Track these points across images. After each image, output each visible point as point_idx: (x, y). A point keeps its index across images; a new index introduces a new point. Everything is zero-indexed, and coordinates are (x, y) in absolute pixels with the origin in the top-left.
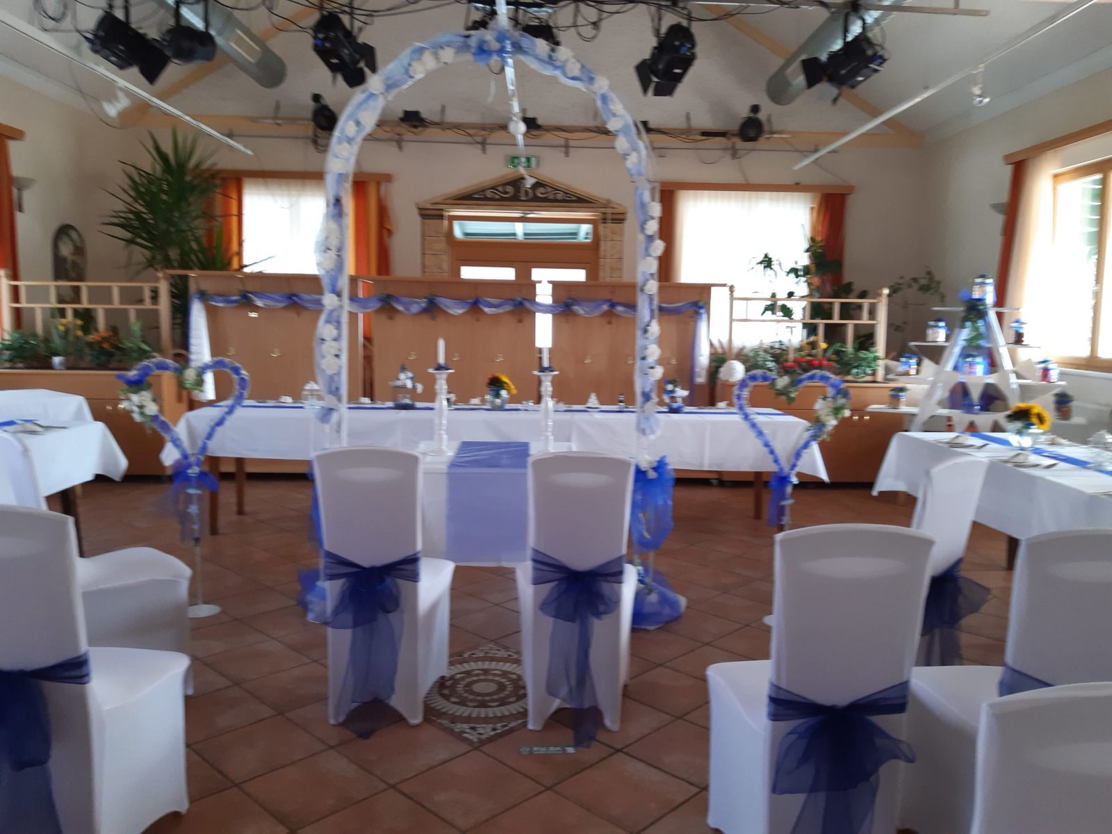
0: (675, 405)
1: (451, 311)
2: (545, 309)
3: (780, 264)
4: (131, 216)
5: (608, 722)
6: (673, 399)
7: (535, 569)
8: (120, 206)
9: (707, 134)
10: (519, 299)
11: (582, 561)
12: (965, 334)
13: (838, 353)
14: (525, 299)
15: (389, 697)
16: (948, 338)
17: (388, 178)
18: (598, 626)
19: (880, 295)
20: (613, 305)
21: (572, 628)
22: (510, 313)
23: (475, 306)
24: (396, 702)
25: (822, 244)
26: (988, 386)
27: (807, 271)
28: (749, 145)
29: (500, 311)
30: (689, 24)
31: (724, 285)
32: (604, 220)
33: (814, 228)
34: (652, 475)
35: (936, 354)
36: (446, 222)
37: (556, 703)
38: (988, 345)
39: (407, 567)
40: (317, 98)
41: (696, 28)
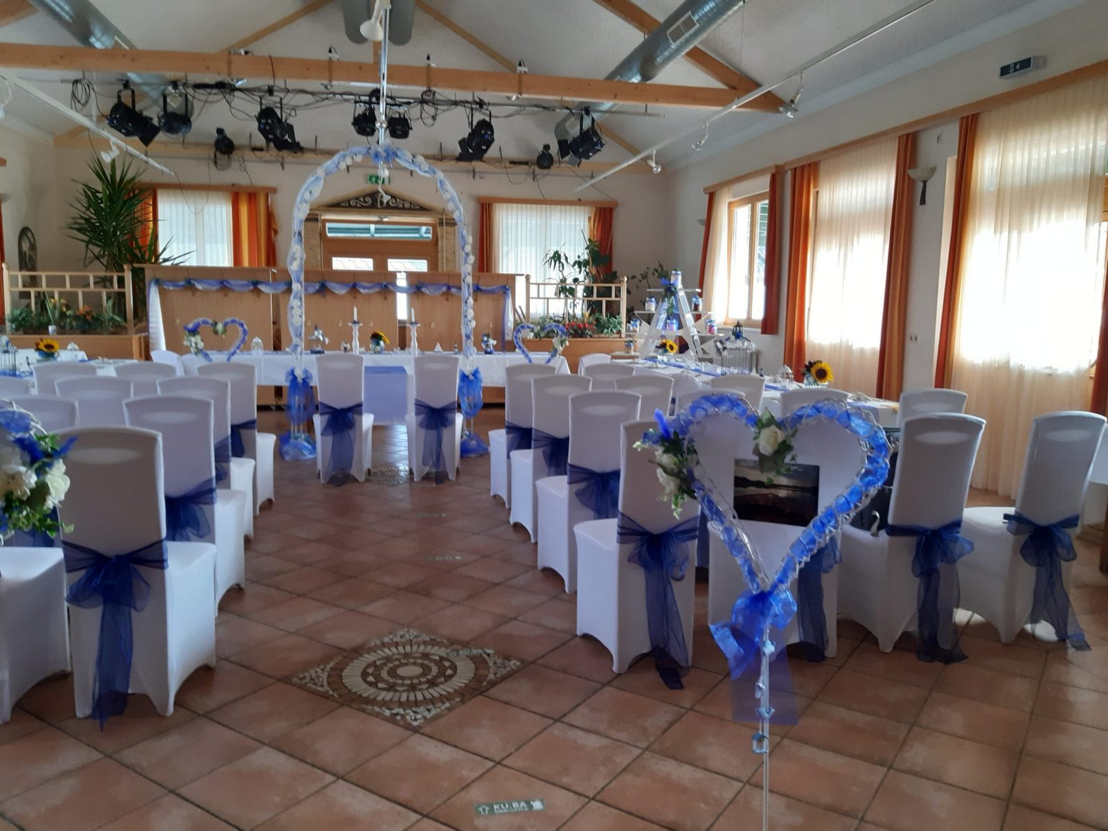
0: (489, 350)
1: (336, 292)
2: (402, 290)
3: (566, 259)
4: (83, 221)
5: (450, 477)
6: (487, 346)
7: (416, 408)
8: (75, 213)
9: (513, 163)
10: (385, 283)
11: (437, 404)
12: (666, 305)
13: (597, 320)
14: (387, 284)
15: (350, 469)
16: (657, 308)
17: (274, 190)
18: (445, 432)
19: (623, 282)
20: (449, 288)
21: (433, 433)
22: (379, 293)
23: (354, 288)
24: (354, 471)
25: (597, 243)
27: (586, 263)
28: (545, 171)
29: (372, 291)
30: (490, 119)
31: (523, 275)
32: (441, 224)
33: (591, 232)
34: (471, 377)
35: (649, 319)
36: (320, 224)
37: (427, 469)
38: (678, 312)
39: (357, 409)
40: (220, 131)
41: (494, 122)
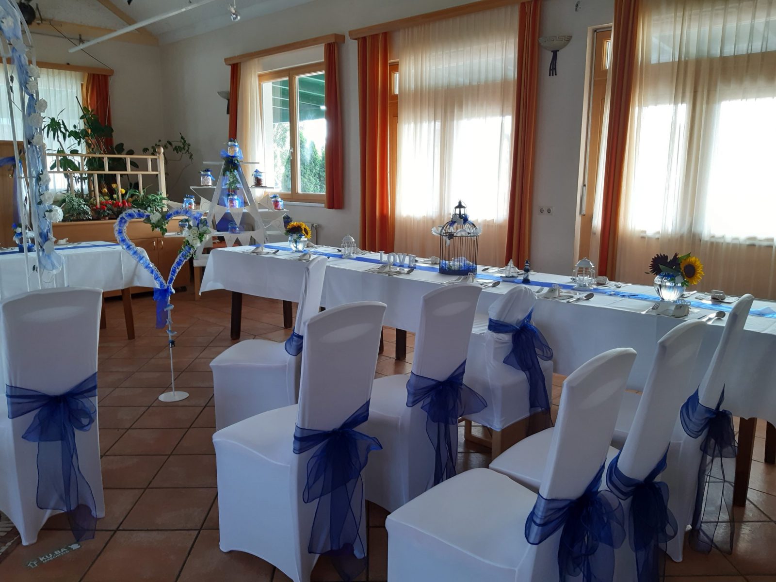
5: (96, 513)
7: (11, 404)
13: (133, 196)
16: (214, 183)
25: (93, 113)
26: (244, 214)
33: (85, 100)
35: (209, 194)
38: (241, 187)
